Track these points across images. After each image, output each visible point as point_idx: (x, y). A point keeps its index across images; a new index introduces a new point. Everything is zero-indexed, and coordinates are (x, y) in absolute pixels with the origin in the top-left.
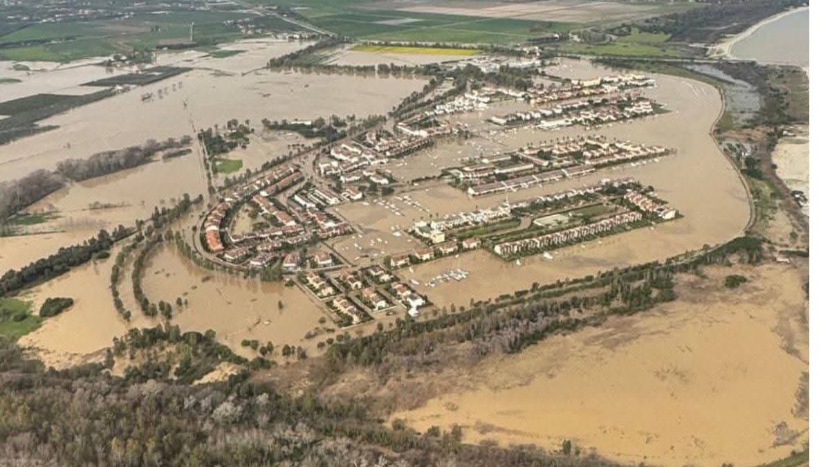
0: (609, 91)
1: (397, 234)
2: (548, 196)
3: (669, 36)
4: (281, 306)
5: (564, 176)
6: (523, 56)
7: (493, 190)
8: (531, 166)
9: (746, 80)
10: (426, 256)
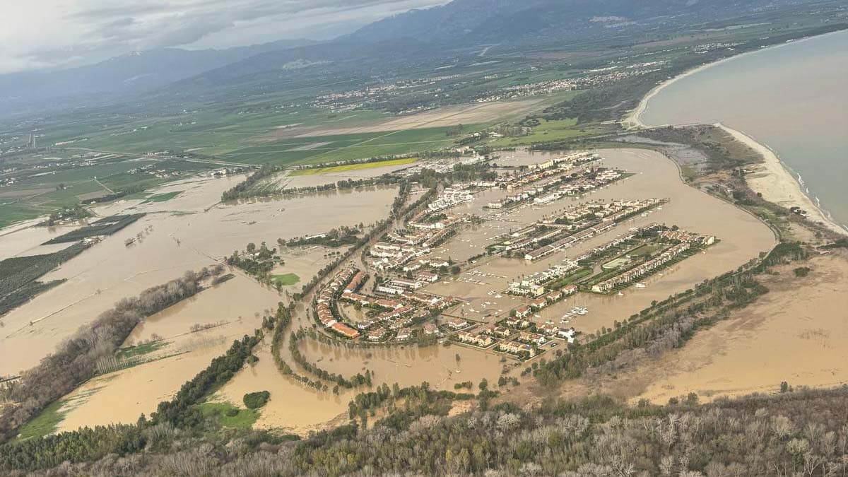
0: (568, 168)
1: (499, 296)
2: (599, 247)
3: (576, 120)
4: (458, 358)
5: (594, 232)
6: (461, 156)
7: (545, 253)
8: (560, 231)
9: (675, 141)
10: (542, 305)
